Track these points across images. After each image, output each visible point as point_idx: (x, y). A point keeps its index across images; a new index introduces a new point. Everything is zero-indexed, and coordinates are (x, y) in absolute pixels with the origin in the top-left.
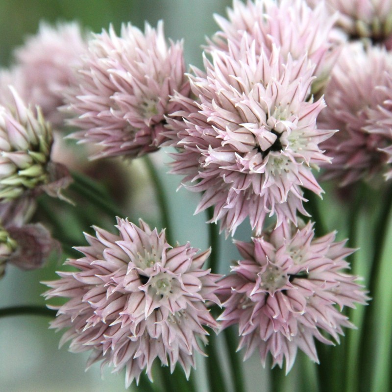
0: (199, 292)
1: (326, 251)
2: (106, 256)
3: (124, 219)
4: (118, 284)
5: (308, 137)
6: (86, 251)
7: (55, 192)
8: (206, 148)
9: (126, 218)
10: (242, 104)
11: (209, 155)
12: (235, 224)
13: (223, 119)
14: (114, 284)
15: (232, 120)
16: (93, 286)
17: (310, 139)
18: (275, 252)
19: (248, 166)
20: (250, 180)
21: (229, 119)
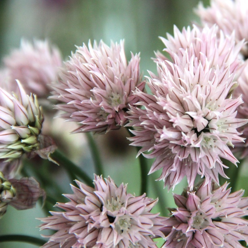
0: (150, 229)
1: (237, 203)
2: (86, 201)
3: (100, 176)
4: (95, 222)
5: (229, 124)
6: (71, 197)
7: (46, 156)
8: (161, 128)
9: (101, 175)
10: (188, 99)
11: (163, 133)
12: (176, 181)
13: (173, 108)
14: (92, 222)
15: (178, 109)
16: (76, 222)
17: (231, 125)
18: (201, 203)
19: (190, 142)
20: (188, 152)
21: (176, 109)
